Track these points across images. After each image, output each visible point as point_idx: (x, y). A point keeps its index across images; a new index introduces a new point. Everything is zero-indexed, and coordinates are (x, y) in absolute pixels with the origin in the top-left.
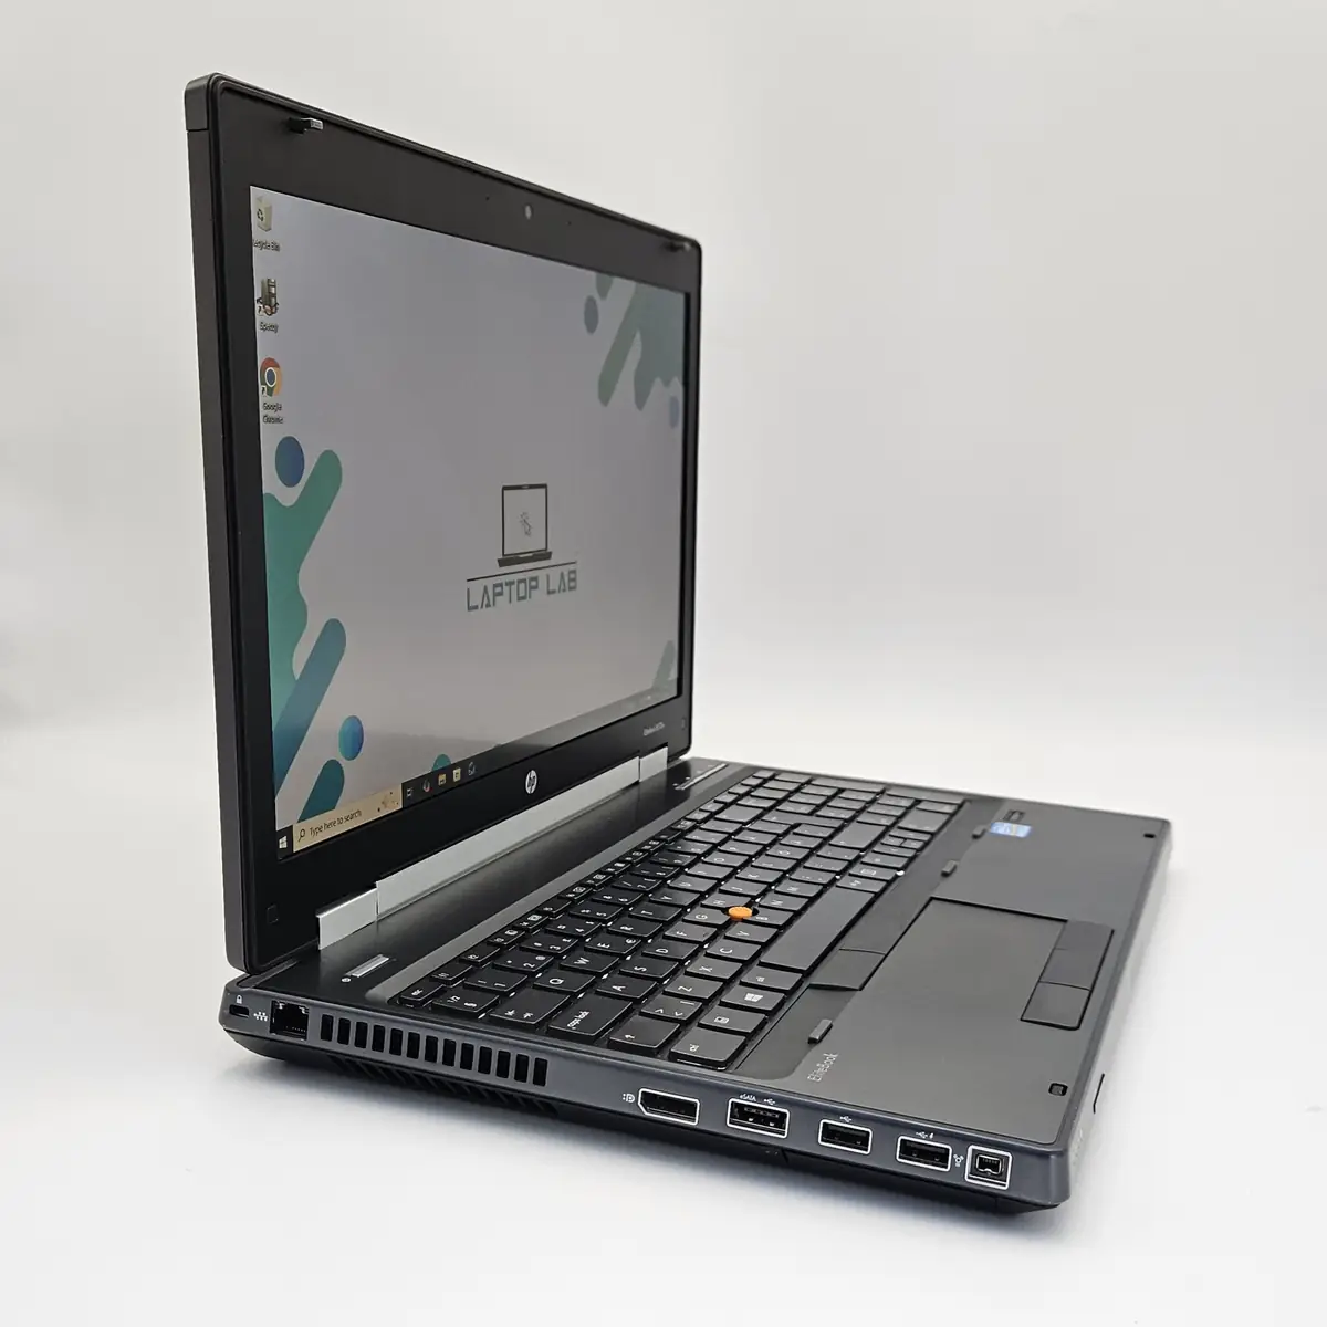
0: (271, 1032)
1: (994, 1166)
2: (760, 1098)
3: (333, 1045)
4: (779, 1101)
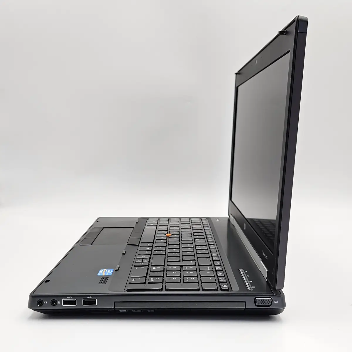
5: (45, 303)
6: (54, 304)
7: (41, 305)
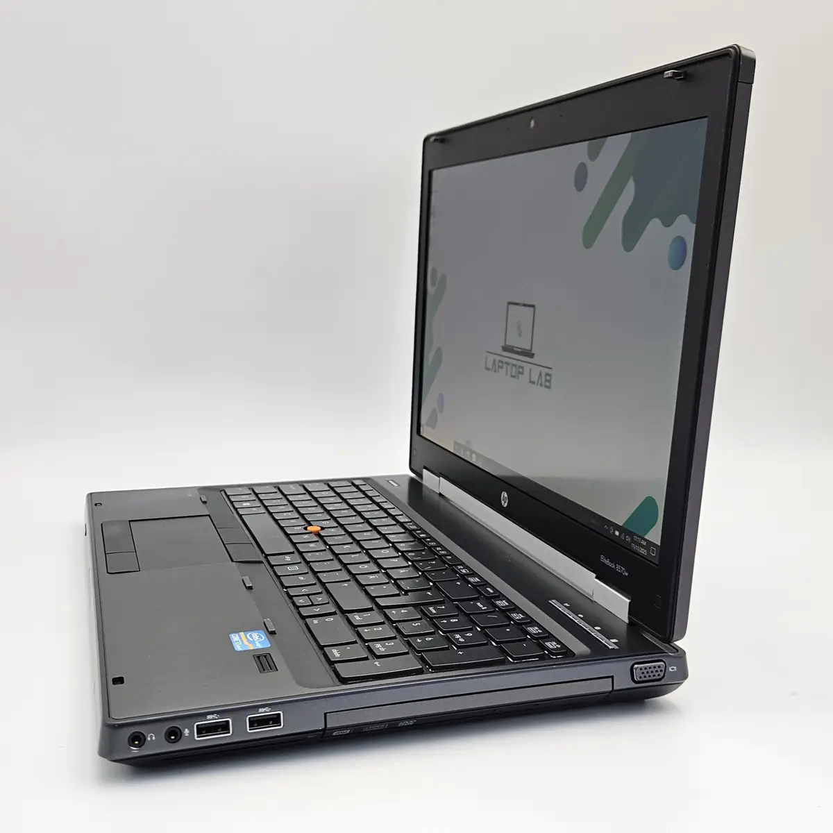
5: (149, 739)
6: (173, 737)
7: (139, 746)
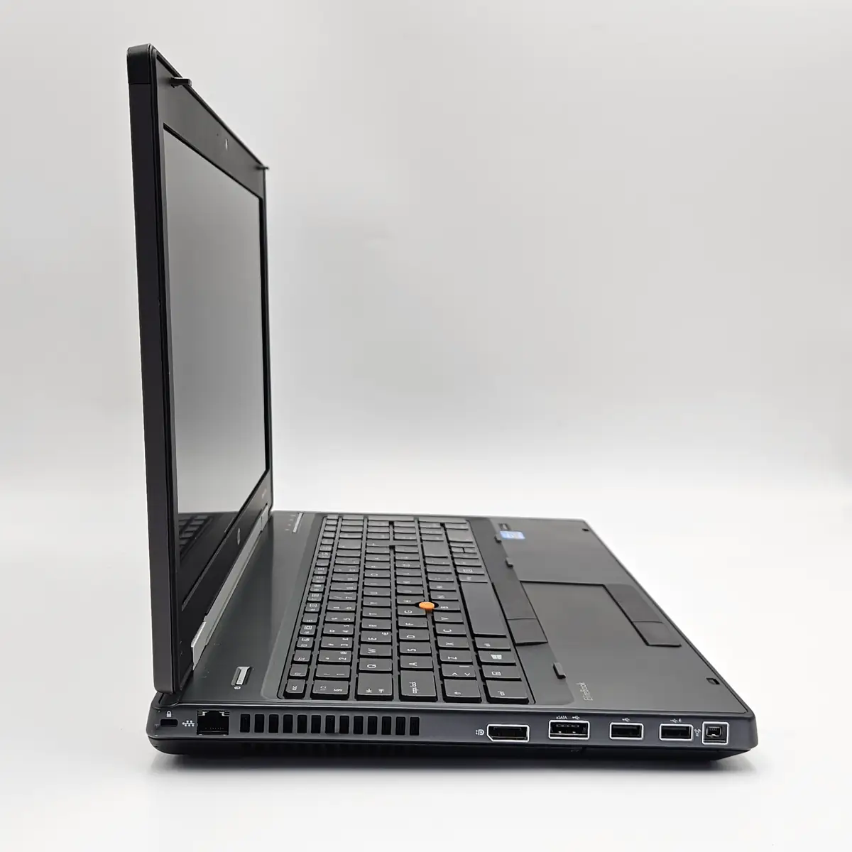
0: (198, 733)
1: (717, 732)
2: (570, 715)
3: (252, 735)
4: (582, 716)
